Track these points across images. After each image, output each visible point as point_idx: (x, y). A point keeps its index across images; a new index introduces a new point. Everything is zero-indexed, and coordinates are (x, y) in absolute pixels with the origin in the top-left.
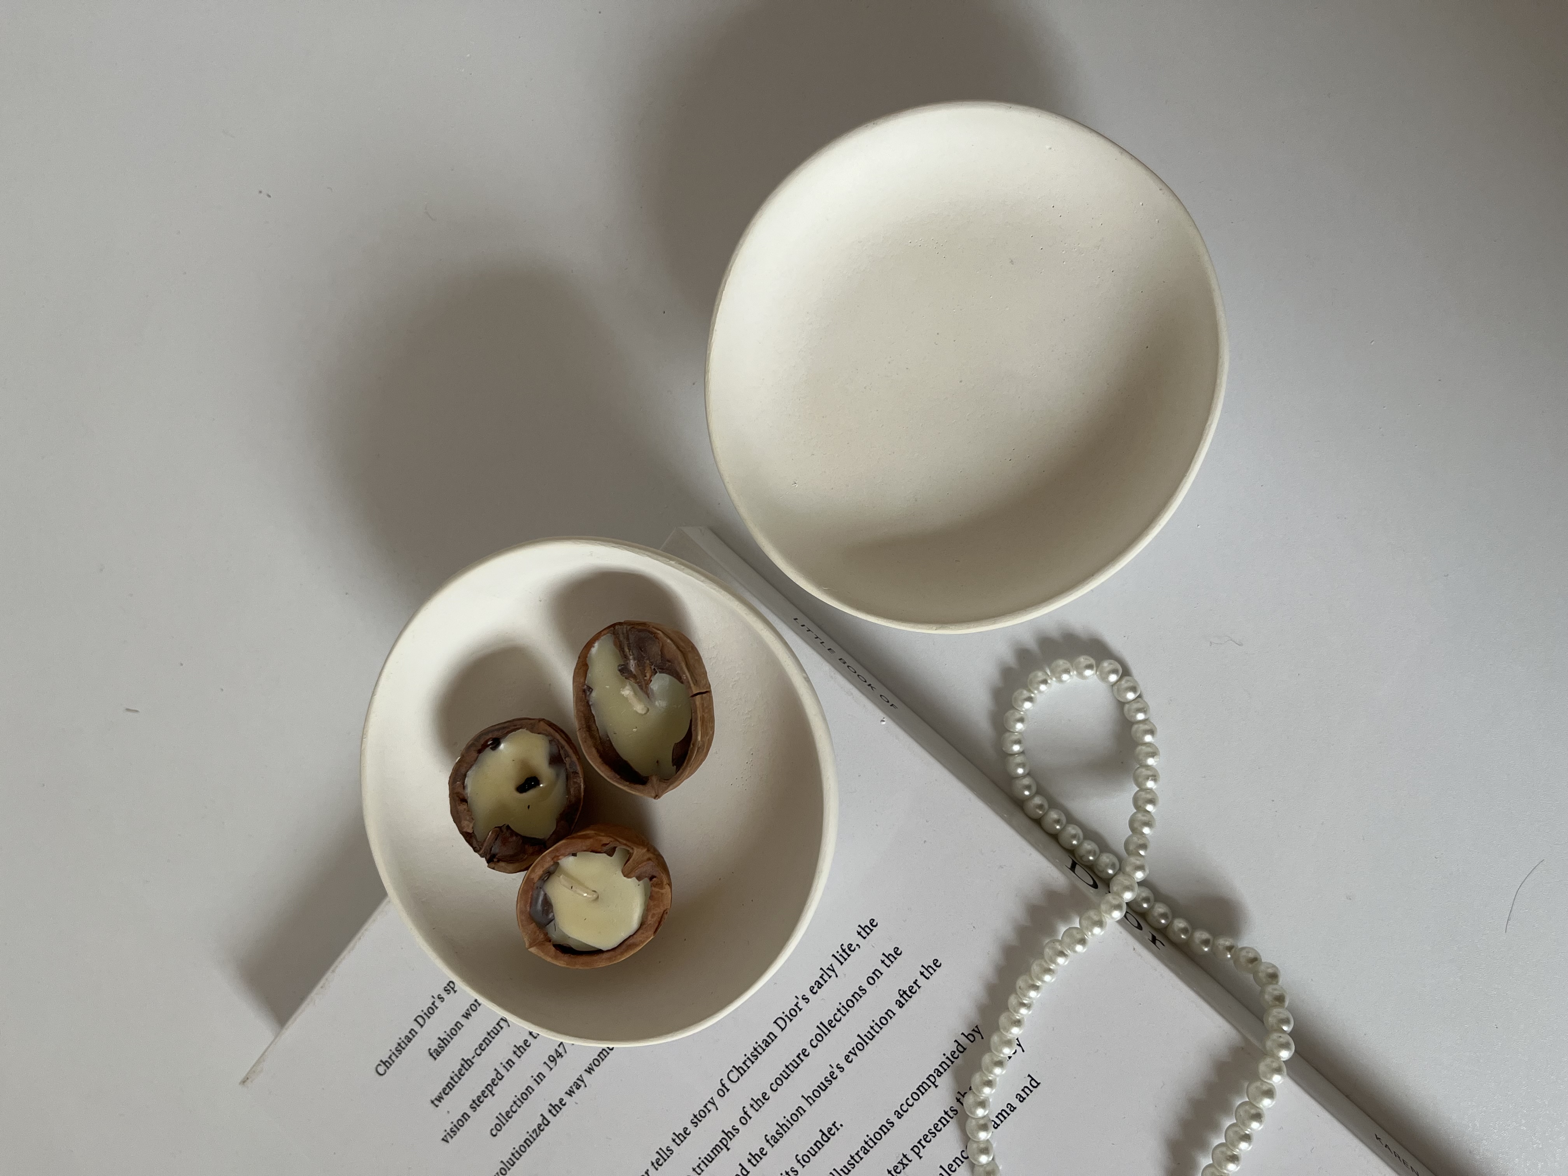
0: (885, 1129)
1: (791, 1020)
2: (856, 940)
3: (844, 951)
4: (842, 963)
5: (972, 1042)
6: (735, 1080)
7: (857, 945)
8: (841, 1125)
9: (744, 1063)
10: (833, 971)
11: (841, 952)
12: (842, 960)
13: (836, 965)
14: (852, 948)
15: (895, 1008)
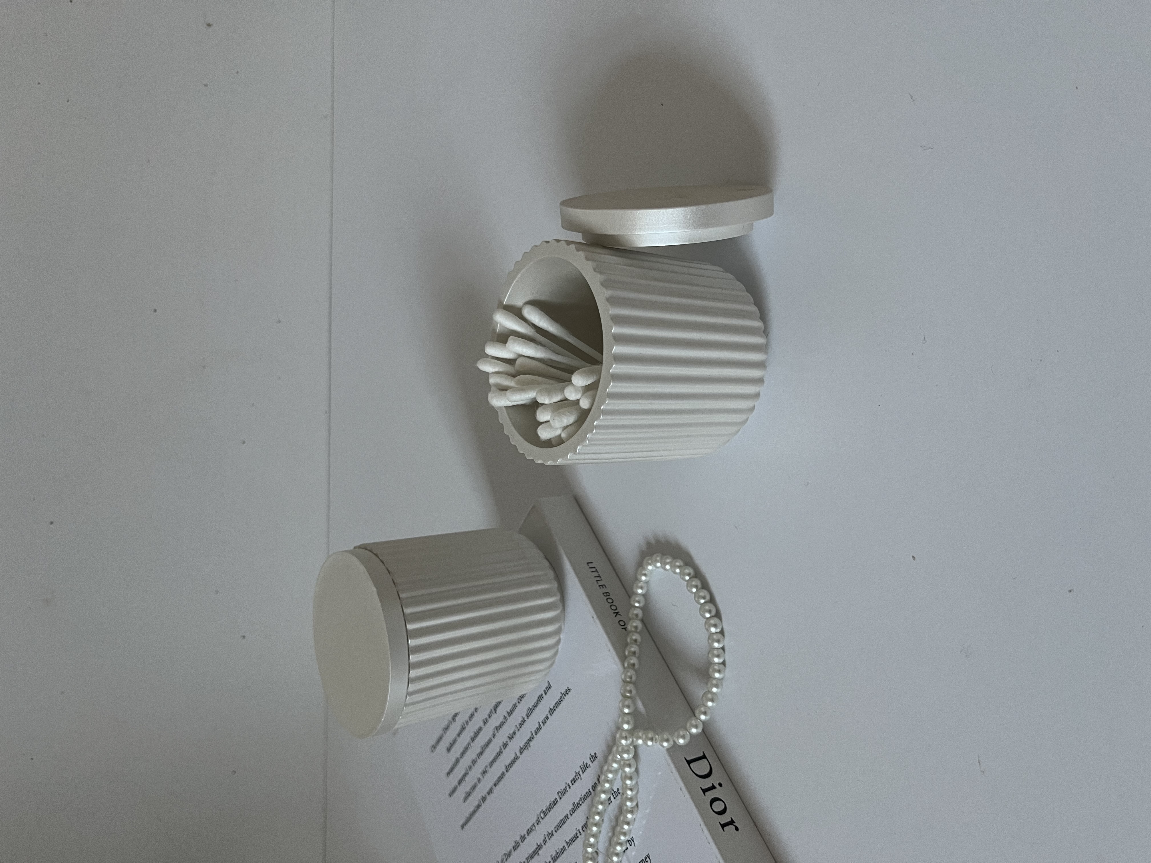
1: (563, 795)
2: (589, 762)
5: (631, 845)
6: (543, 818)
9: (546, 810)
10: (580, 775)
11: (583, 765)
12: (584, 771)
13: (581, 773)
14: (588, 766)
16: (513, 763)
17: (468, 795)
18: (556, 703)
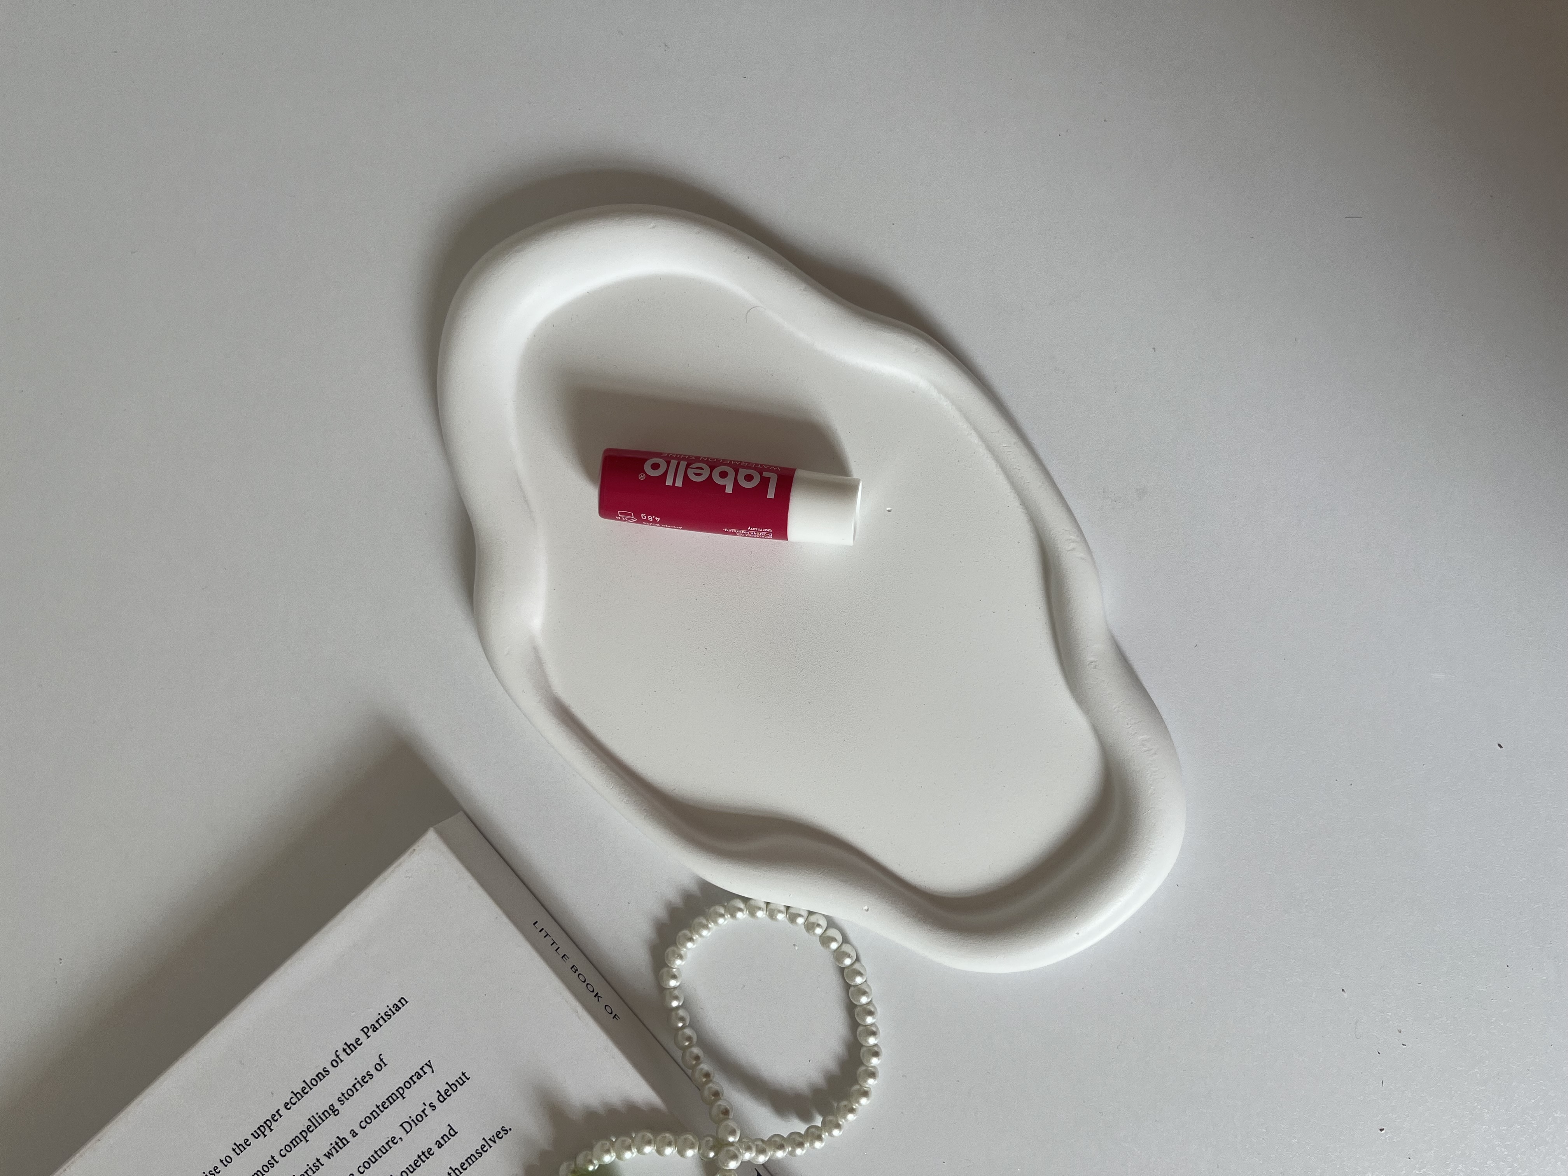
18: (470, 1158)
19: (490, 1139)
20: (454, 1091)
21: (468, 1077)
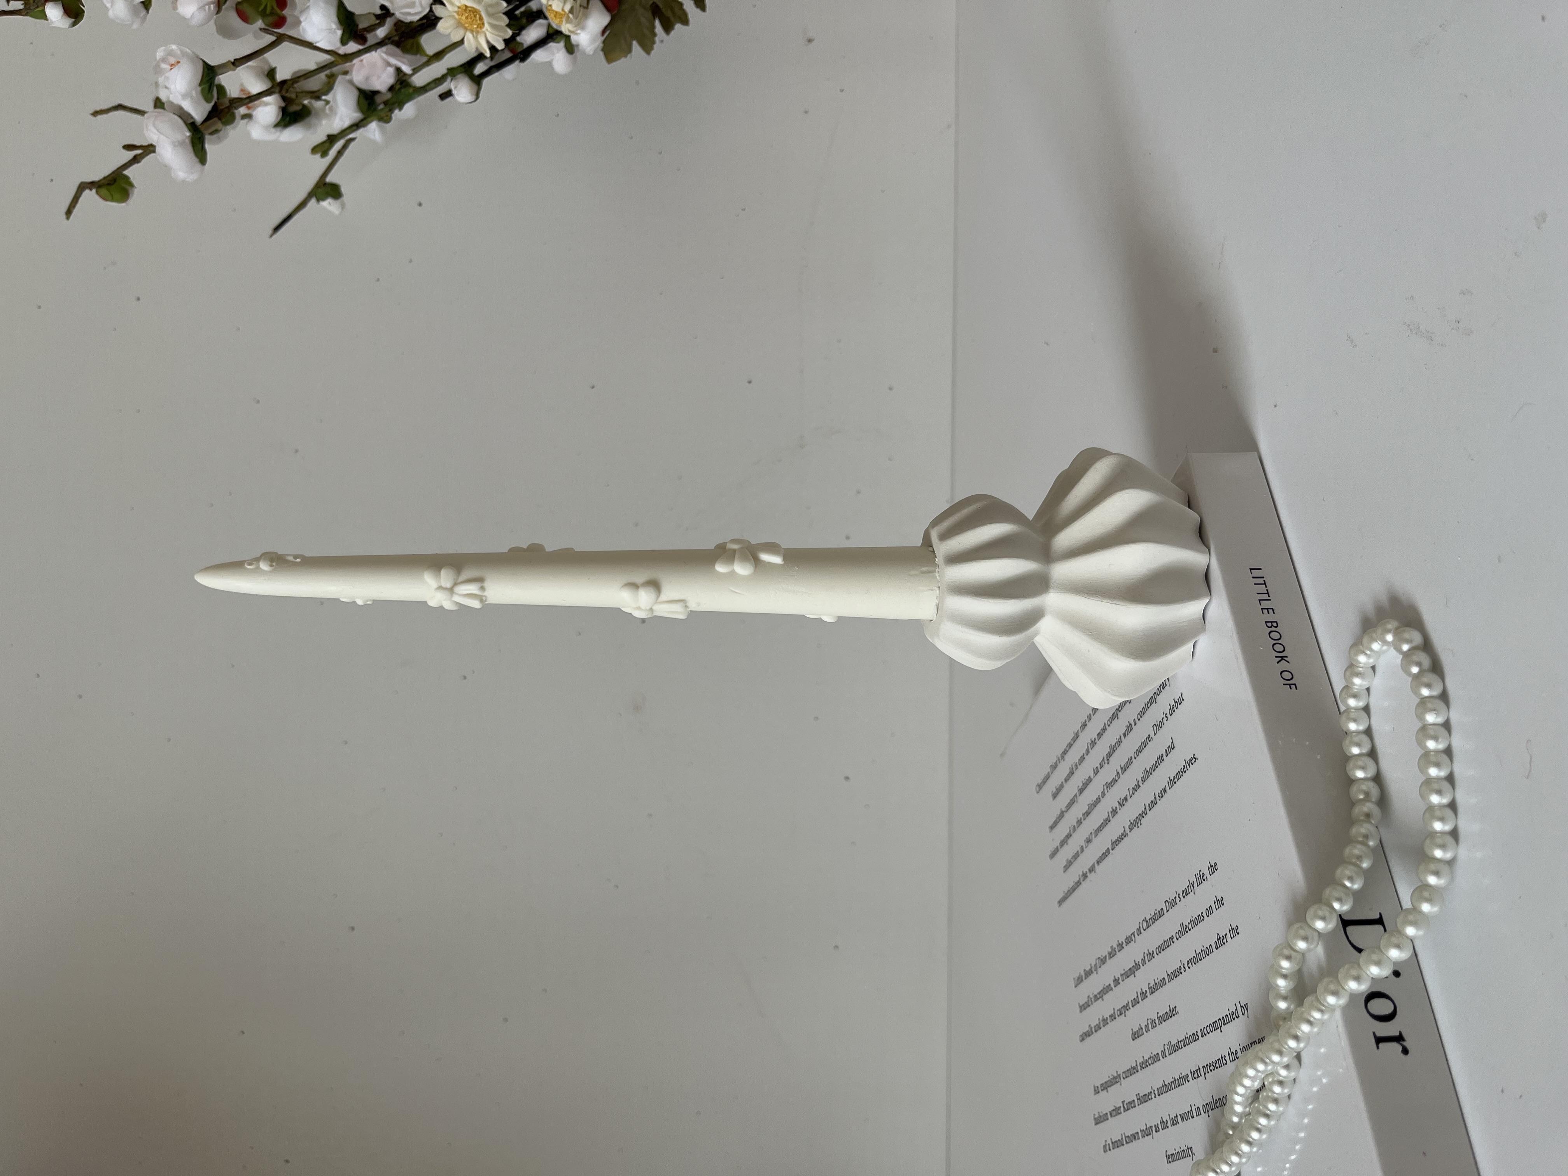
0: (1194, 1037)
1: (1171, 908)
2: (1207, 874)
3: (1200, 876)
4: (1198, 886)
5: (1243, 1014)
6: (1145, 929)
7: (1206, 877)
8: (1178, 1012)
9: (1149, 919)
10: (1193, 887)
12: (1199, 884)
13: (1196, 884)
14: (1204, 878)
15: (1214, 946)
16: (1119, 839)
17: (1069, 864)
18: (1177, 773)
19: (1187, 762)
20: (1177, 708)
21: (1183, 698)
